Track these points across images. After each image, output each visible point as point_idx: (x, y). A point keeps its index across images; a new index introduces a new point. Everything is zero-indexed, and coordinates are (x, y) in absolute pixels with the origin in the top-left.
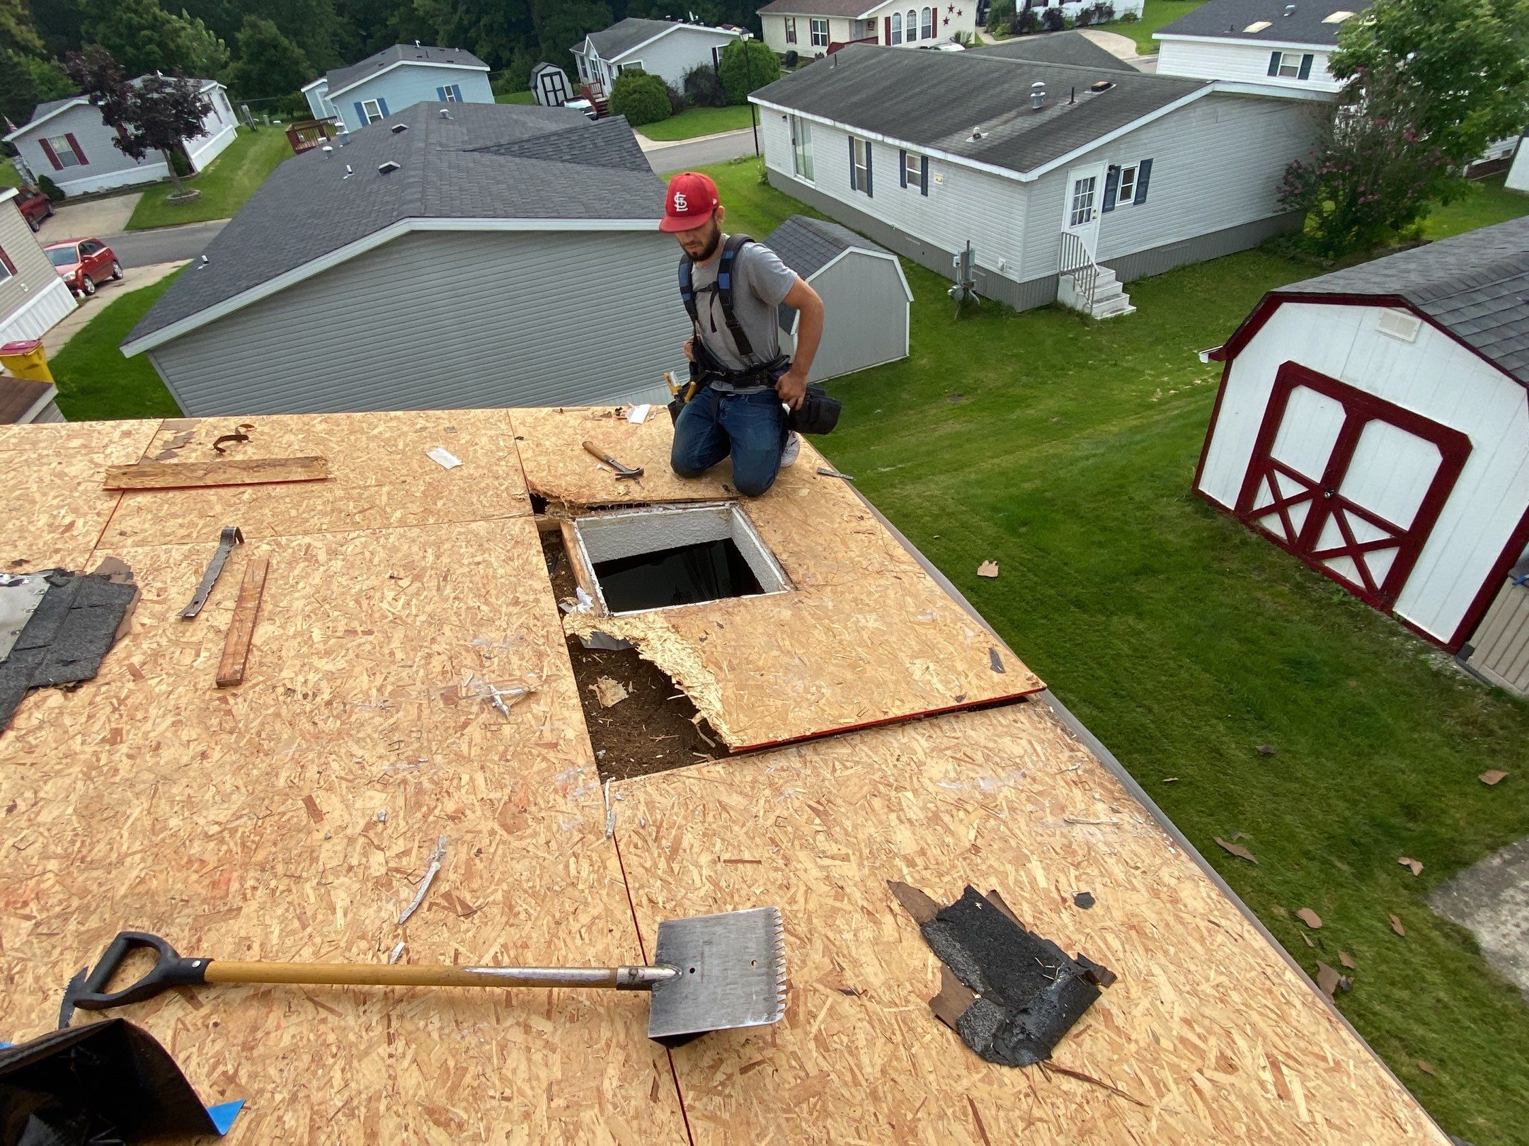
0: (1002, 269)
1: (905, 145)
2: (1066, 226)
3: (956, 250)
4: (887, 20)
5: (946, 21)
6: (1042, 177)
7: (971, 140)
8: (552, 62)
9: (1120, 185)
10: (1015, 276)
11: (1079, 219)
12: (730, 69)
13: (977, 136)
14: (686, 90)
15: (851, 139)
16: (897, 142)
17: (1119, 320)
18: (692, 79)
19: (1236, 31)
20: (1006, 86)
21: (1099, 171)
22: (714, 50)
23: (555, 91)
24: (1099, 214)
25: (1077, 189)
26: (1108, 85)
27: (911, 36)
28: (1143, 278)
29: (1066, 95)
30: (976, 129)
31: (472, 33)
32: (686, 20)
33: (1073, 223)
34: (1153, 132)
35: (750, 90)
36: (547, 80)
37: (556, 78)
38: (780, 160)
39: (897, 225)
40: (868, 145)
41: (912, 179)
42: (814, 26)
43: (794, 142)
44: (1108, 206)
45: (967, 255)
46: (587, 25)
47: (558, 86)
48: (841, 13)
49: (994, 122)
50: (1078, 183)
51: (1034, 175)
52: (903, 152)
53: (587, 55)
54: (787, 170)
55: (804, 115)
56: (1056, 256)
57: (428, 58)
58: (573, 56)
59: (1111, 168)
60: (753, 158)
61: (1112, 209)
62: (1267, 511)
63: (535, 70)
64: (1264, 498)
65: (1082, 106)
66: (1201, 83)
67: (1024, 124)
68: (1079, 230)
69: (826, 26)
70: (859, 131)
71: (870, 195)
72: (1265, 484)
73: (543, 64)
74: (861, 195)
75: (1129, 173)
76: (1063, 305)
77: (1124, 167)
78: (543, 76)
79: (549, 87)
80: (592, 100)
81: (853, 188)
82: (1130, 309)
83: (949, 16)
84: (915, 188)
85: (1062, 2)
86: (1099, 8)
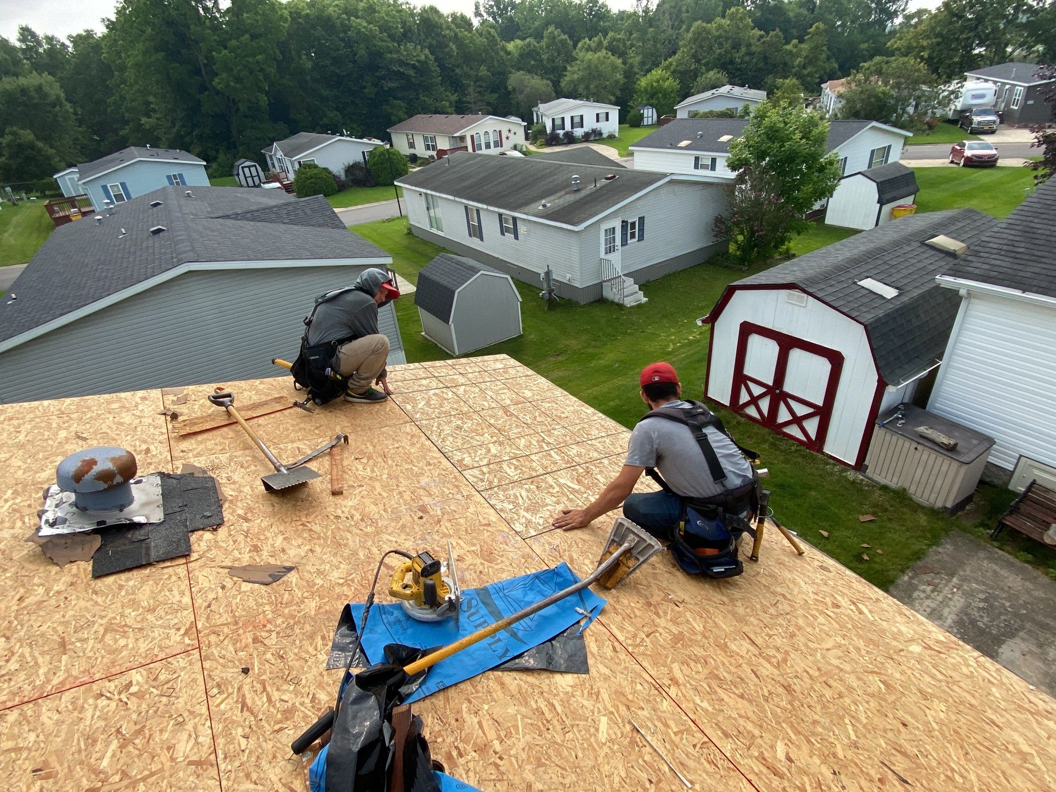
0: (569, 280)
1: (501, 211)
2: (602, 255)
3: (542, 272)
4: (472, 137)
5: (507, 138)
6: (586, 228)
7: (541, 208)
8: (248, 158)
9: (629, 231)
10: (577, 284)
11: (610, 250)
12: (374, 164)
13: (544, 206)
14: (346, 177)
15: (466, 208)
16: (496, 209)
17: (640, 306)
18: (350, 169)
19: (673, 146)
20: (556, 177)
21: (617, 224)
22: (363, 153)
23: (252, 177)
24: (620, 247)
25: (606, 233)
26: (614, 177)
27: (488, 146)
28: (648, 282)
29: (591, 182)
30: (543, 202)
31: (187, 139)
32: (342, 135)
33: (606, 253)
34: (642, 202)
36: (247, 170)
37: (253, 169)
38: (419, 218)
39: (501, 257)
40: (478, 211)
41: (508, 230)
42: (425, 139)
43: (428, 209)
44: (624, 243)
45: (548, 274)
46: (271, 135)
47: (254, 174)
48: (443, 133)
49: (552, 198)
50: (606, 230)
51: (582, 227)
52: (500, 215)
53: (275, 154)
54: (424, 225)
55: (433, 193)
56: (599, 273)
57: (158, 156)
58: (264, 155)
59: (623, 222)
60: (398, 218)
61: (627, 244)
62: (747, 404)
63: (237, 164)
64: (744, 397)
65: (602, 188)
66: (664, 175)
67: (570, 198)
68: (610, 256)
69: (433, 139)
70: (471, 203)
71: (482, 240)
72: (743, 390)
73: (243, 160)
74: (476, 239)
75: (633, 224)
76: (607, 299)
77: (630, 221)
78: (243, 168)
79: (248, 174)
80: (281, 183)
81: (470, 235)
82: (645, 300)
83: (509, 135)
84: (510, 236)
85: (572, 128)
86: (594, 131)
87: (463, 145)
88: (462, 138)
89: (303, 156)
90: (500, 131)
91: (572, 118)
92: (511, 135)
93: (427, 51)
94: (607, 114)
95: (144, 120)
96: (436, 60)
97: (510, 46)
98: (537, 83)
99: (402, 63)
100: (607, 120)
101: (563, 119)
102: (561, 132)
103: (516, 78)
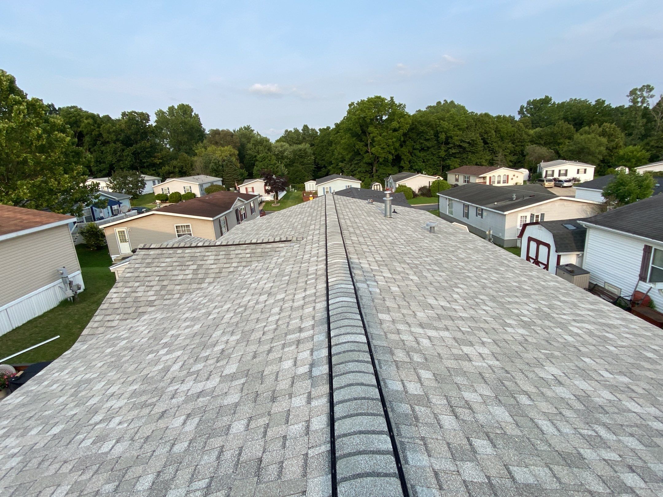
0: (500, 236)
2: (518, 227)
4: (490, 177)
6: (510, 213)
8: (377, 182)
9: (535, 219)
10: (503, 238)
12: (434, 187)
13: (496, 205)
14: (419, 192)
15: (464, 205)
16: (475, 205)
18: (421, 189)
20: (509, 195)
21: (528, 214)
22: (430, 182)
26: (534, 196)
27: (499, 182)
29: (522, 197)
32: (422, 173)
34: (543, 207)
35: (438, 192)
37: (378, 186)
38: (444, 210)
40: (468, 206)
41: (479, 214)
42: (465, 177)
43: (449, 205)
45: (490, 231)
49: (501, 202)
50: (521, 216)
51: (506, 213)
52: (477, 208)
53: (389, 181)
54: (446, 212)
55: (452, 198)
56: (516, 234)
58: (385, 181)
59: (532, 214)
63: (372, 183)
65: (526, 200)
67: (509, 203)
69: (469, 178)
70: (466, 203)
71: (468, 218)
73: (375, 182)
76: (518, 247)
77: (536, 214)
78: (374, 185)
79: (376, 188)
87: (484, 181)
88: (485, 178)
89: (402, 182)
90: (508, 176)
91: (560, 171)
92: (514, 178)
94: (585, 170)
96: (482, 139)
98: (543, 151)
99: (462, 141)
100: (585, 173)
101: (553, 171)
102: (551, 178)
103: (530, 148)
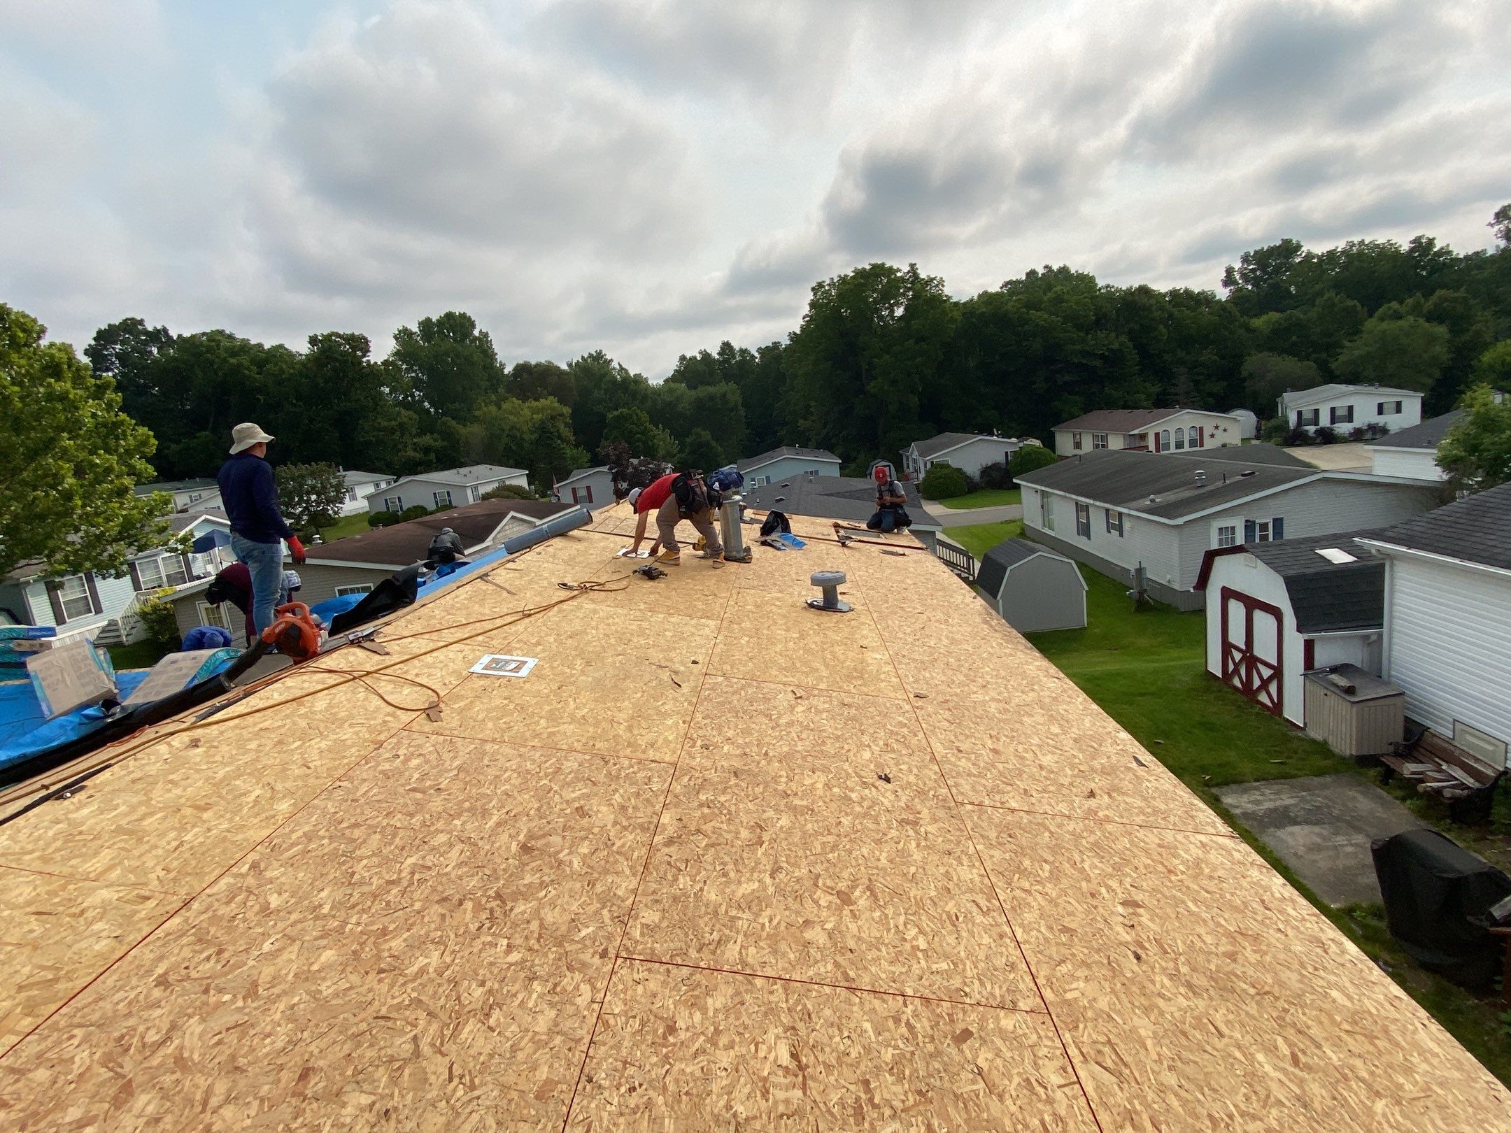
0: (1166, 582)
1: (1108, 506)
3: (1132, 567)
4: (1157, 435)
5: (1212, 436)
6: (1188, 522)
7: (1149, 503)
8: (884, 459)
9: (1258, 533)
10: (1177, 586)
12: (1016, 465)
13: (1152, 501)
16: (1102, 504)
18: (987, 471)
20: (1188, 473)
25: (1221, 531)
26: (1255, 474)
27: (1179, 445)
29: (1221, 479)
30: (1152, 497)
32: (990, 434)
34: (1278, 501)
35: (1017, 475)
38: (1033, 520)
39: (1106, 558)
40: (1087, 507)
41: (1114, 527)
42: (1095, 438)
45: (1140, 571)
48: (1116, 430)
51: (1180, 521)
52: (1107, 510)
54: (1038, 525)
55: (1048, 490)
57: (802, 454)
59: (1247, 521)
62: (1232, 673)
64: (1230, 666)
65: (1231, 484)
67: (1186, 494)
69: (1105, 438)
70: (1080, 498)
71: (1089, 538)
72: (1229, 658)
74: (1084, 538)
75: (1264, 527)
81: (1079, 534)
83: (1215, 432)
84: (1115, 533)
85: (1333, 421)
86: (1373, 428)
87: (1143, 444)
88: (1143, 437)
89: (937, 457)
90: (1201, 429)
91: (1333, 410)
92: (1218, 433)
93: (1123, 338)
94: (1399, 404)
95: (801, 422)
96: (1135, 347)
97: (1258, 322)
98: (1287, 365)
99: (1086, 354)
100: (1399, 410)
101: (1317, 411)
102: (1311, 429)
103: (1254, 362)
